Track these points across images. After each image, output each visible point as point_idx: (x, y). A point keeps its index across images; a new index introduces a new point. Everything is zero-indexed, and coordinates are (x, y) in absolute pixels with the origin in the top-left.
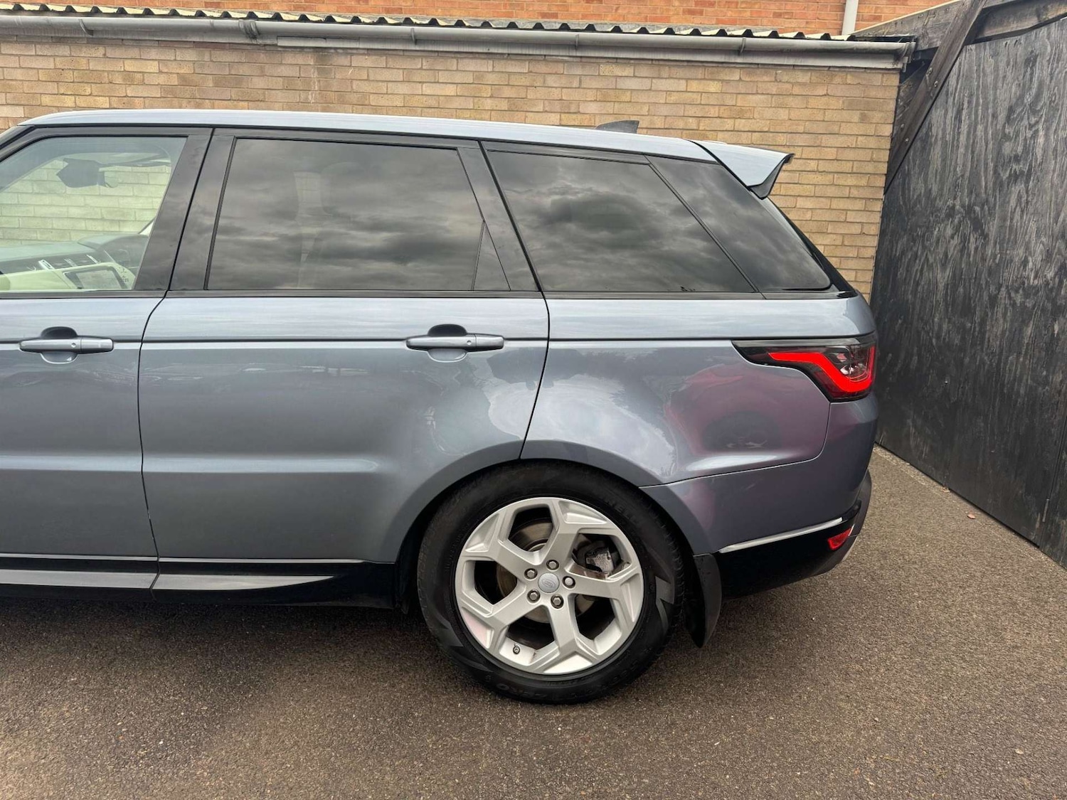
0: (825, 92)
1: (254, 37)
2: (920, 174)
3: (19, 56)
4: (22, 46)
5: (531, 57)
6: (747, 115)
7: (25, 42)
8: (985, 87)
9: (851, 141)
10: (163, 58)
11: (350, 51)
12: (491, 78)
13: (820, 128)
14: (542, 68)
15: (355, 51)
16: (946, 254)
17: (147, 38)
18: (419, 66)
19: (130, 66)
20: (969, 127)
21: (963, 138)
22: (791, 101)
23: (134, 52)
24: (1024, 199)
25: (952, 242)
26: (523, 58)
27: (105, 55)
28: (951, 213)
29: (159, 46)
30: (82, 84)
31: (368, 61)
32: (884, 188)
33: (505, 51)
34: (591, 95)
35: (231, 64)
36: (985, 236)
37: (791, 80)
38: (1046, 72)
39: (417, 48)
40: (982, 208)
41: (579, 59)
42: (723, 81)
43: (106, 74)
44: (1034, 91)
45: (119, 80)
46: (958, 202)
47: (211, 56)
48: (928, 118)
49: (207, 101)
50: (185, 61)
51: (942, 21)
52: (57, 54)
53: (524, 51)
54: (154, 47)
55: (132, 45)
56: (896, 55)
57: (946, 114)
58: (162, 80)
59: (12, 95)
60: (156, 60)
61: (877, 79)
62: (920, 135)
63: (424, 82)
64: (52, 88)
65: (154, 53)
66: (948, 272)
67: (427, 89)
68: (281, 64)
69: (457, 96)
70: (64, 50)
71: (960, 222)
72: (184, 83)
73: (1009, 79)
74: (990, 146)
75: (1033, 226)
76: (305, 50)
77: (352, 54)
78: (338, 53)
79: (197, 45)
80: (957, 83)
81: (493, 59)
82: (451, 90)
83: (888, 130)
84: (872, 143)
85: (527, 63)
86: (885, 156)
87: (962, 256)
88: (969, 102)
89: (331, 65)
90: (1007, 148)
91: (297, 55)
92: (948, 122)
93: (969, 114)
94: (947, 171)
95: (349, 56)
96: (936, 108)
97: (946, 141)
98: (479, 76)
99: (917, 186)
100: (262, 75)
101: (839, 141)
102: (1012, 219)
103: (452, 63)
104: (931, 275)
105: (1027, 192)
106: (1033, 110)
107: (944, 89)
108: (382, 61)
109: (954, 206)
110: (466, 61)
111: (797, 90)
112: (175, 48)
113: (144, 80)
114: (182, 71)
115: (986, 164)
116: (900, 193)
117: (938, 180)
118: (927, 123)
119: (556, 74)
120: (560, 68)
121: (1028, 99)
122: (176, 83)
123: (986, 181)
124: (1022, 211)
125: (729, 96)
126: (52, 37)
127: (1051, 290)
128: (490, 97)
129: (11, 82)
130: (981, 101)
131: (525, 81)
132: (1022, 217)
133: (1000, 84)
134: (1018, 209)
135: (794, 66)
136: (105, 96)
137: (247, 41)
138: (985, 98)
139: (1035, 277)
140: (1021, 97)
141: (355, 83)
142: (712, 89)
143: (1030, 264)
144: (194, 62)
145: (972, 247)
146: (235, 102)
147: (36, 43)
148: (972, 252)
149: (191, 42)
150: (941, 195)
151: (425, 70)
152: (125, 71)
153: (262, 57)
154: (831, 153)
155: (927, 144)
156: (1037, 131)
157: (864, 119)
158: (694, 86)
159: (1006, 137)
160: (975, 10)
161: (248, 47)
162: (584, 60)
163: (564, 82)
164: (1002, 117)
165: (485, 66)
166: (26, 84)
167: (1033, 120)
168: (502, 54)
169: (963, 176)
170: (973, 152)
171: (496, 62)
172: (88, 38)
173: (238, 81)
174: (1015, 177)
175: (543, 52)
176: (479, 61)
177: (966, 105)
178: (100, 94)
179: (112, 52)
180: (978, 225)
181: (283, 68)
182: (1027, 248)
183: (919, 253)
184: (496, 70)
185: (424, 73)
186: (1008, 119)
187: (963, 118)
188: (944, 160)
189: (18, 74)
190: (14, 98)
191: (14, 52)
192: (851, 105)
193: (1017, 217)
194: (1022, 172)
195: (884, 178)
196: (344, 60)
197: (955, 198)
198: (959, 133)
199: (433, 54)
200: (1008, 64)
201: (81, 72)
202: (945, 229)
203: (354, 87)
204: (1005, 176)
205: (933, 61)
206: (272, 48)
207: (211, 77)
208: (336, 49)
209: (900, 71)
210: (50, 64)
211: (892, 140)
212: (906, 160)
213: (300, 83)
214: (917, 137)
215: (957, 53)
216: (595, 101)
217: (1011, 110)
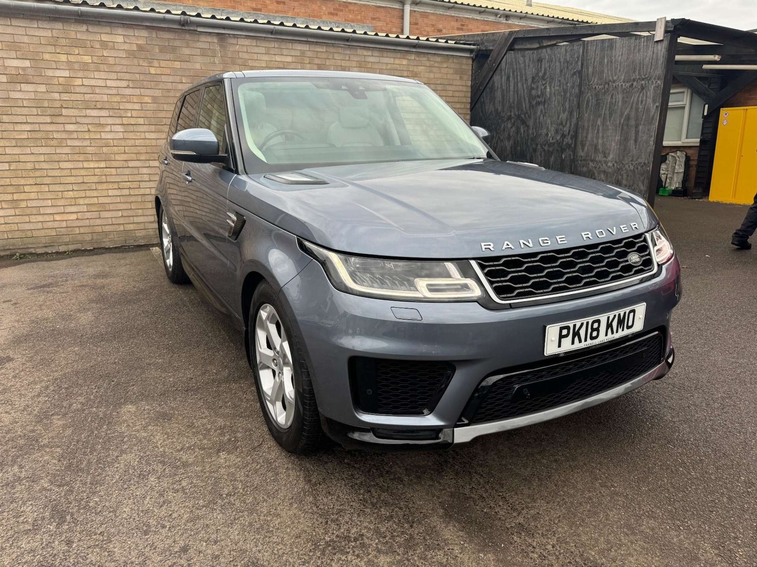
0: (446, 66)
1: (183, 25)
2: (490, 103)
3: (26, 27)
4: (26, 21)
5: (326, 44)
6: (418, 76)
7: (28, 19)
8: (520, 69)
9: (457, 88)
10: (126, 34)
11: (236, 36)
12: (309, 54)
13: (446, 82)
14: (332, 50)
15: (239, 36)
16: (509, 135)
17: (117, 22)
18: (273, 46)
19: (105, 38)
20: (514, 83)
21: (512, 88)
22: (435, 70)
23: (108, 30)
24: (544, 111)
25: (512, 130)
26: (324, 44)
27: (87, 30)
28: (510, 118)
29: (124, 27)
30: (72, 48)
31: (247, 42)
32: (470, 108)
33: (315, 40)
34: (354, 64)
35: (169, 39)
36: (528, 126)
37: (434, 60)
38: (547, 65)
39: (273, 37)
40: (525, 116)
41: (348, 46)
42: (408, 59)
43: (89, 42)
44: (543, 71)
45: (98, 46)
46: (512, 113)
47: (157, 35)
48: (492, 79)
49: (155, 60)
50: (140, 37)
51: (491, 39)
52: (53, 28)
53: (324, 41)
54: (121, 27)
55: (106, 25)
56: (471, 51)
57: (502, 77)
58: (126, 47)
59: (21, 53)
60: (122, 35)
61: (464, 61)
62: (488, 86)
63: (276, 55)
64: (51, 49)
65: (120, 31)
66: (511, 142)
67: (278, 58)
68: (198, 41)
69: (293, 62)
70: (59, 25)
71: (514, 122)
72: (140, 49)
73: (531, 66)
74: (526, 91)
75: (549, 121)
76: (212, 34)
77: (238, 38)
78: (230, 37)
79: (147, 27)
80: (506, 65)
81: (309, 44)
82: (289, 59)
83: (469, 83)
84: (464, 89)
85: (325, 47)
86: (469, 95)
87: (518, 134)
88: (513, 74)
89: (227, 43)
90: (534, 92)
91: (208, 37)
92: (503, 81)
93: (514, 79)
94: (505, 101)
95: (236, 39)
96: (496, 76)
97: (503, 89)
98: (303, 53)
99: (489, 108)
100: (188, 47)
101: (453, 88)
102: (539, 119)
103: (290, 45)
104: (502, 144)
105: (545, 109)
106: (543, 78)
107: (499, 68)
108: (254, 43)
109: (511, 115)
110: (296, 44)
111: (436, 65)
112: (134, 29)
113: (114, 46)
114: (139, 42)
115: (524, 99)
116: (480, 111)
117: (501, 104)
118: (491, 81)
119: (338, 53)
120: (340, 50)
121: (541, 74)
122: (136, 49)
123: (525, 105)
124: (544, 116)
125: (411, 66)
126: (49, 17)
127: (560, 143)
128: (309, 63)
129: (20, 44)
130: (519, 74)
131: (324, 56)
132: (544, 118)
133: (527, 68)
134: (542, 116)
135: (435, 54)
136: (89, 56)
137: (179, 27)
138: (521, 73)
139: (552, 140)
140: (537, 74)
141: (240, 54)
142: (404, 63)
143: (550, 135)
144: (146, 37)
145: (522, 131)
146: (173, 62)
147: (38, 20)
148: (523, 133)
149: (143, 25)
150: (503, 111)
151: (277, 48)
152: (101, 40)
153: (188, 36)
154: (450, 94)
155: (492, 90)
156: (546, 86)
157: (461, 78)
158: (397, 61)
159: (532, 88)
160: (511, 37)
161: (179, 31)
162: (350, 47)
163: (341, 57)
164: (530, 80)
165: (306, 47)
166: (31, 46)
167: (544, 82)
168: (313, 42)
169: (514, 103)
170: (517, 94)
171: (311, 46)
172: (75, 19)
173: (174, 49)
174: (538, 103)
175: (333, 42)
176: (302, 45)
177: (511, 75)
178: (85, 54)
179: (91, 29)
180: (524, 122)
181: (200, 43)
182: (548, 129)
183: (495, 136)
184: (311, 49)
185: (276, 50)
186: (533, 82)
187: (511, 80)
188: (503, 97)
189: (26, 39)
190: (23, 54)
191: (22, 25)
192: (456, 72)
193: (541, 118)
194: (541, 102)
195: (469, 105)
196: (233, 41)
197: (511, 112)
198: (509, 86)
199: (280, 40)
200: (530, 60)
201: (71, 40)
202: (507, 124)
203: (240, 56)
204: (534, 103)
205: (491, 55)
206: (195, 32)
207: (157, 47)
208: (229, 34)
209: (472, 58)
210: (48, 34)
211: (471, 87)
212: (482, 96)
213: (210, 52)
214: (487, 87)
215: (504, 54)
216: (356, 67)
217: (533, 78)
